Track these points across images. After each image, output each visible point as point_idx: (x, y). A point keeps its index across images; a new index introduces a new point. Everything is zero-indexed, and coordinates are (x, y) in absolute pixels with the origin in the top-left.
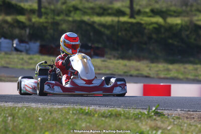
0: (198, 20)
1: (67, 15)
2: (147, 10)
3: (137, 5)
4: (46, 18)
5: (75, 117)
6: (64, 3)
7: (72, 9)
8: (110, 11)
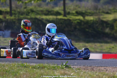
0: (103, 18)
1: (27, 15)
2: (74, 12)
3: (68, 9)
4: (15, 16)
5: (18, 69)
6: (25, 8)
7: (30, 11)
8: (52, 13)
